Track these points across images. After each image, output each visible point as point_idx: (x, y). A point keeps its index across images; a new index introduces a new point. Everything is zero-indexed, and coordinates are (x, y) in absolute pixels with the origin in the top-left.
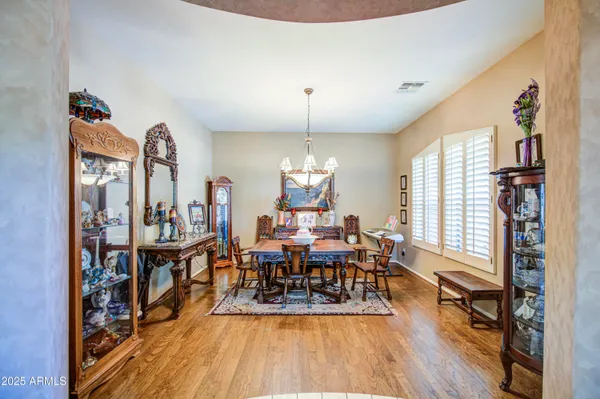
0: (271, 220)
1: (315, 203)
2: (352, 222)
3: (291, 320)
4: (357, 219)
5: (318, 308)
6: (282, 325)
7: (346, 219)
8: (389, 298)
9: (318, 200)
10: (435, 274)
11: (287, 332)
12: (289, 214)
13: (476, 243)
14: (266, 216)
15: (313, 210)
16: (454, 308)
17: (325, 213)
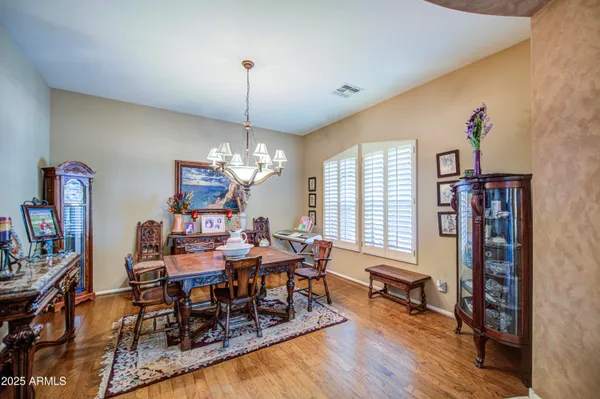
0: (160, 226)
1: (220, 204)
2: (262, 224)
3: (247, 361)
4: (267, 222)
5: (270, 334)
6: (243, 374)
7: (255, 222)
8: (329, 302)
9: (225, 200)
10: (366, 270)
11: (256, 382)
12: (187, 218)
13: (399, 239)
14: (152, 222)
15: (219, 212)
16: (382, 299)
17: (234, 216)
